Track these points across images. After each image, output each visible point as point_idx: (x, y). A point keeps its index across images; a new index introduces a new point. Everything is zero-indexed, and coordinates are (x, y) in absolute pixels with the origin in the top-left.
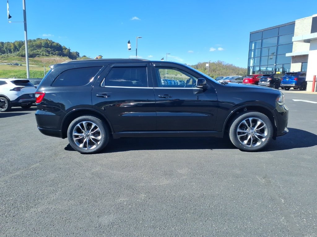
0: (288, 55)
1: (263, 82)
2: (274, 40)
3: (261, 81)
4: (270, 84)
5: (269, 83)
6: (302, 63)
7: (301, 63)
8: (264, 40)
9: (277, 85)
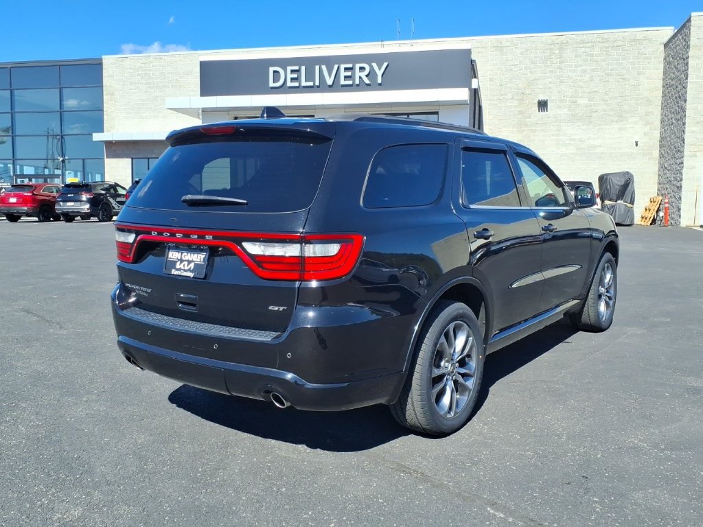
0: (97, 137)
1: (70, 204)
2: (48, 98)
3: (63, 201)
4: (90, 208)
5: (88, 206)
6: (132, 159)
7: (130, 160)
8: (16, 93)
9: (105, 210)
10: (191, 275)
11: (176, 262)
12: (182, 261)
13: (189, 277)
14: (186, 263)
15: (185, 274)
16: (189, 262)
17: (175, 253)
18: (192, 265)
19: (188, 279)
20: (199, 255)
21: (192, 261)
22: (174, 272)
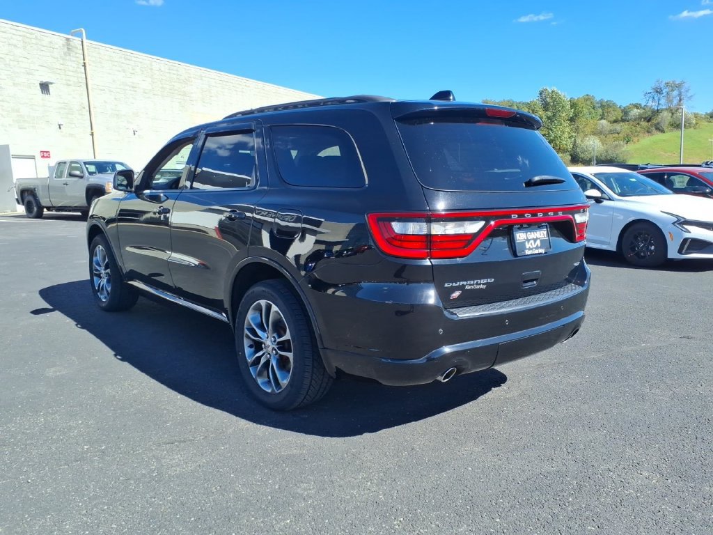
10: (542, 251)
11: (524, 243)
12: (528, 240)
13: (541, 253)
14: (532, 241)
15: (537, 252)
16: (535, 240)
17: (521, 234)
18: (538, 242)
19: (540, 255)
20: (541, 232)
21: (537, 239)
22: (528, 252)
